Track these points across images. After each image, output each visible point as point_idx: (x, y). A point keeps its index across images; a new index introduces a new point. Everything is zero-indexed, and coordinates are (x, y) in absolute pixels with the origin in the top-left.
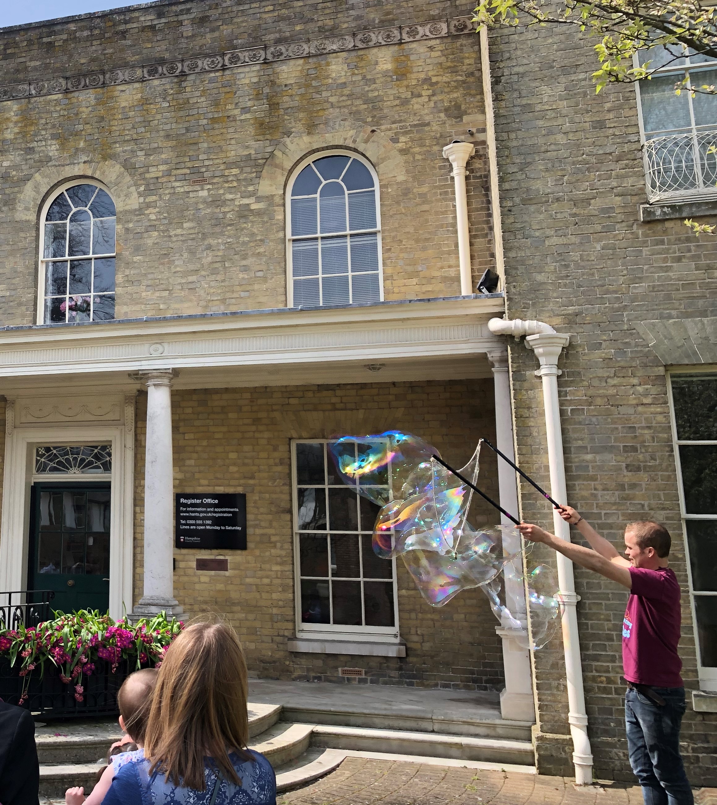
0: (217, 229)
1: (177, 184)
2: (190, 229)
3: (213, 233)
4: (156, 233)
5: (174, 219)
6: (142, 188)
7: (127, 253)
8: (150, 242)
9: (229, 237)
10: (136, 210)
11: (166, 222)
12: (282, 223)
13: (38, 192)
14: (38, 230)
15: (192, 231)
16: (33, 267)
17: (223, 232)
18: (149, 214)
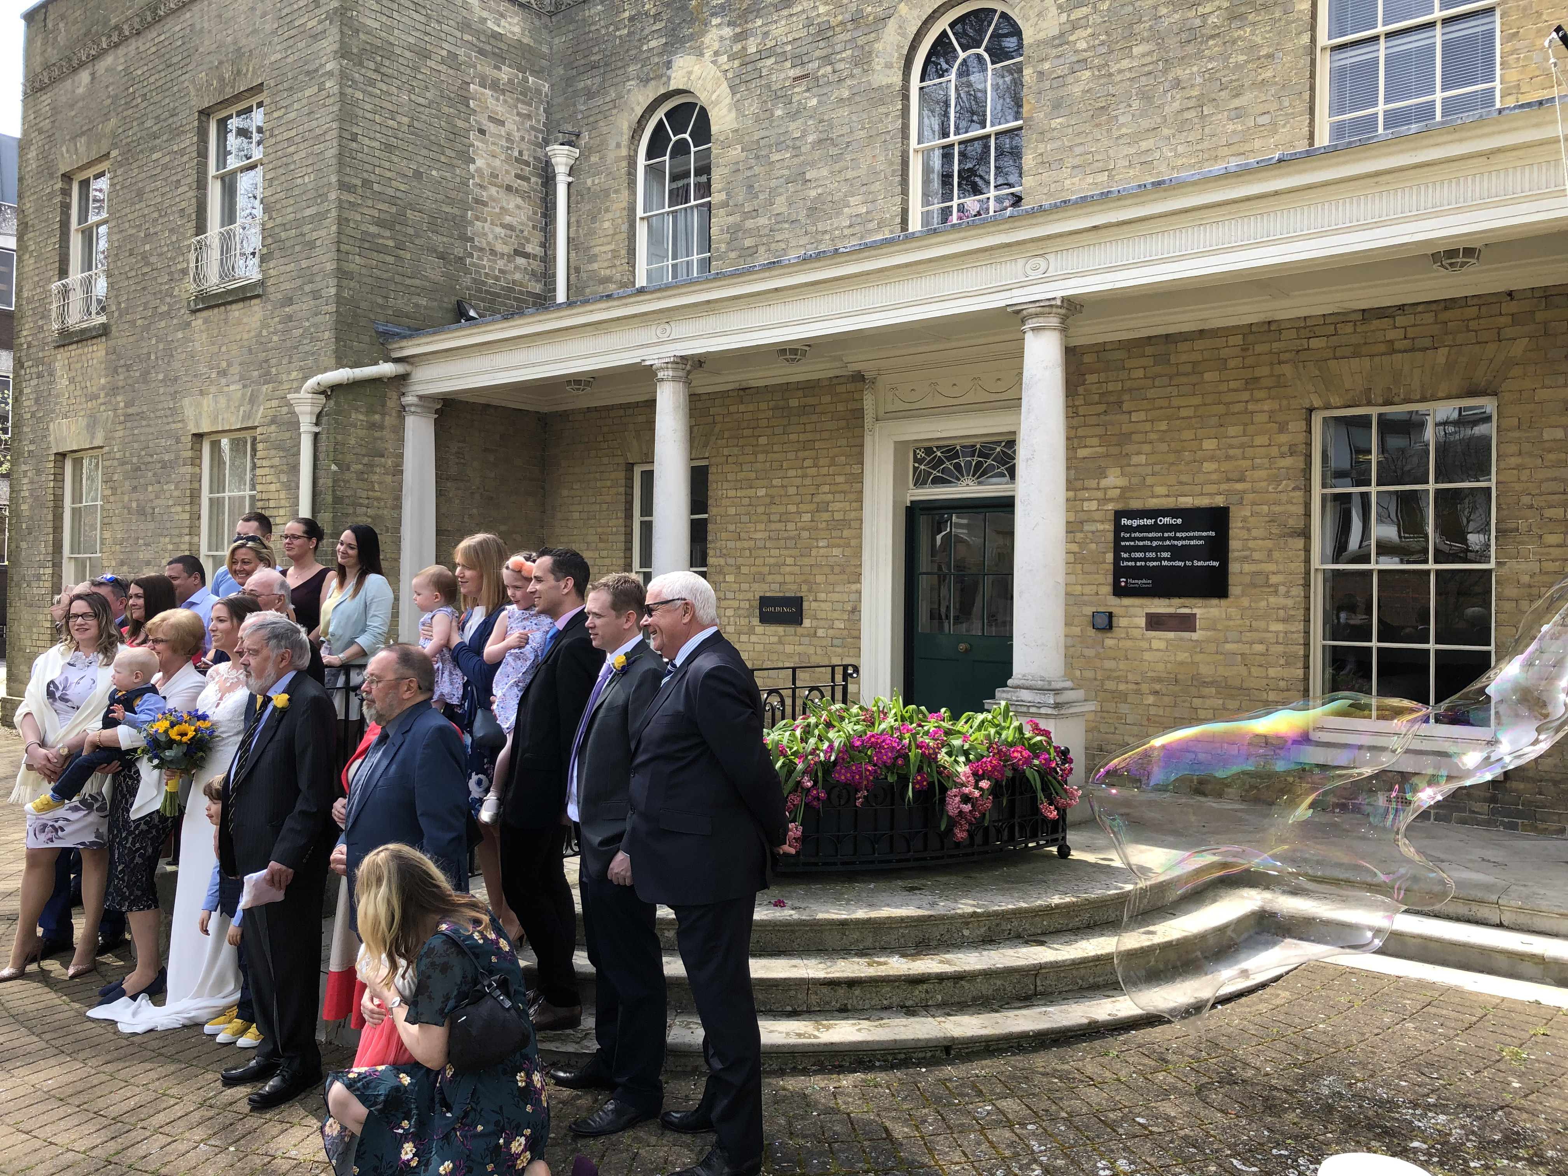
0: (1191, 49)
2: (1143, 55)
3: (1183, 58)
4: (1088, 73)
5: (1117, 42)
7: (1042, 115)
8: (1077, 90)
9: (1211, 59)
10: (1054, 38)
11: (1104, 50)
12: (1307, 18)
13: (903, 35)
14: (906, 97)
15: (1148, 59)
16: (899, 160)
17: (1200, 52)
18: (1075, 42)
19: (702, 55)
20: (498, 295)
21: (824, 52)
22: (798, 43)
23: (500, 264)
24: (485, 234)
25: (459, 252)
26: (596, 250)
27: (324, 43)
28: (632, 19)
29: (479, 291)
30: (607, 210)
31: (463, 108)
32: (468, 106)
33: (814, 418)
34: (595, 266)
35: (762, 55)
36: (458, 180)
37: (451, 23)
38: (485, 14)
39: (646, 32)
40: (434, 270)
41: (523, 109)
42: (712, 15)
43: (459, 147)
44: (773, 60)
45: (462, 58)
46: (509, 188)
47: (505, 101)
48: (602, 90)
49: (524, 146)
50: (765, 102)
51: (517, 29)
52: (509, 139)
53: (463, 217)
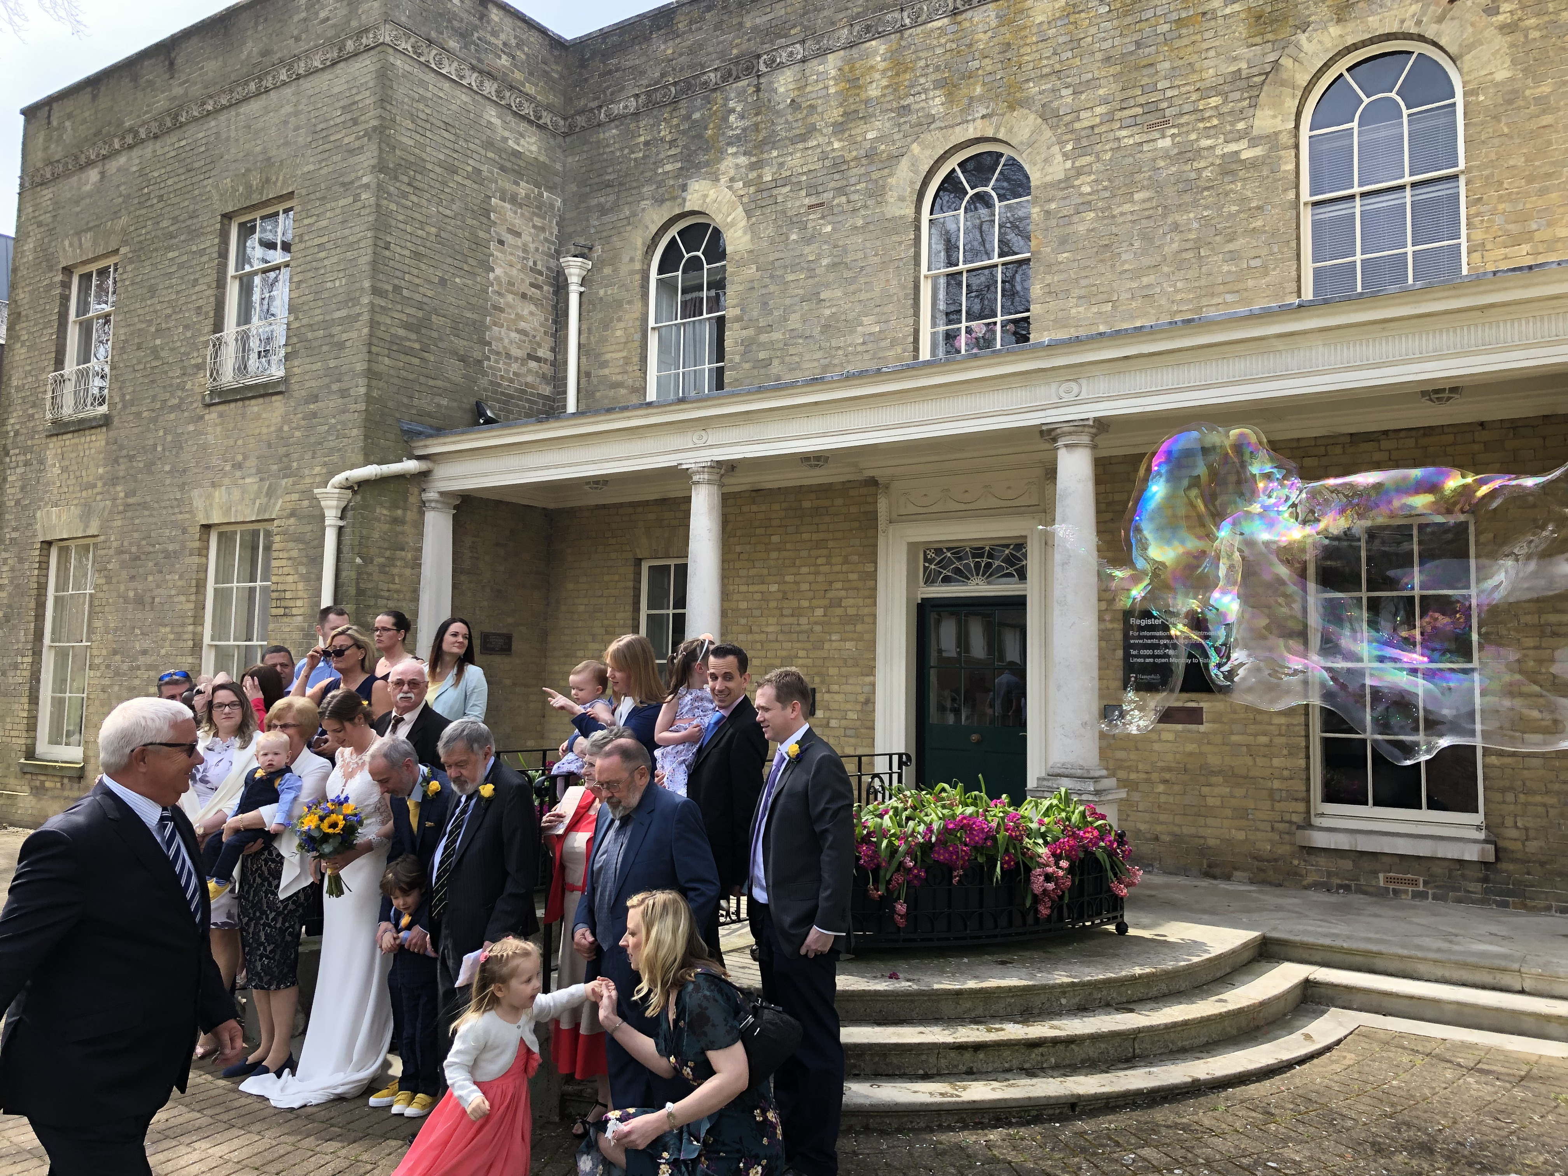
0: (1187, 198)
1: (1124, 133)
2: (1144, 201)
3: (1180, 205)
4: (1092, 215)
5: (1120, 188)
6: (1069, 147)
7: (1049, 249)
8: (1082, 228)
9: (1206, 207)
10: (1060, 181)
11: (1107, 194)
12: (1292, 177)
13: (916, 172)
14: (918, 229)
15: (1147, 205)
16: (911, 285)
17: (1196, 201)
18: (1080, 186)
19: (717, 180)
20: (512, 397)
21: (839, 184)
22: (813, 174)
23: (515, 367)
24: (501, 339)
25: (477, 355)
26: (608, 356)
27: (361, 158)
28: (647, 143)
29: (495, 392)
30: (620, 320)
31: (485, 221)
32: (489, 218)
33: (827, 519)
34: (606, 371)
35: (777, 183)
36: (478, 287)
37: (477, 141)
38: (507, 134)
39: (662, 156)
40: (454, 371)
41: (538, 222)
42: (729, 144)
43: (480, 256)
44: (788, 188)
45: (485, 174)
46: (524, 296)
47: (522, 215)
48: (616, 207)
49: (538, 257)
50: (781, 227)
51: (534, 148)
52: (525, 251)
53: (483, 322)
